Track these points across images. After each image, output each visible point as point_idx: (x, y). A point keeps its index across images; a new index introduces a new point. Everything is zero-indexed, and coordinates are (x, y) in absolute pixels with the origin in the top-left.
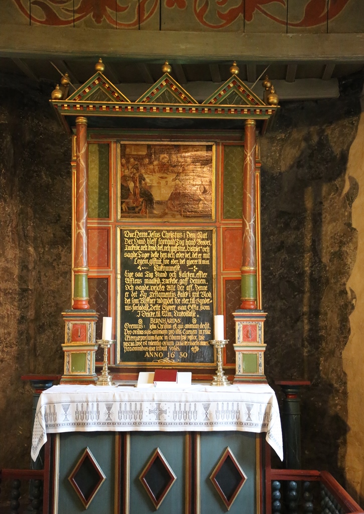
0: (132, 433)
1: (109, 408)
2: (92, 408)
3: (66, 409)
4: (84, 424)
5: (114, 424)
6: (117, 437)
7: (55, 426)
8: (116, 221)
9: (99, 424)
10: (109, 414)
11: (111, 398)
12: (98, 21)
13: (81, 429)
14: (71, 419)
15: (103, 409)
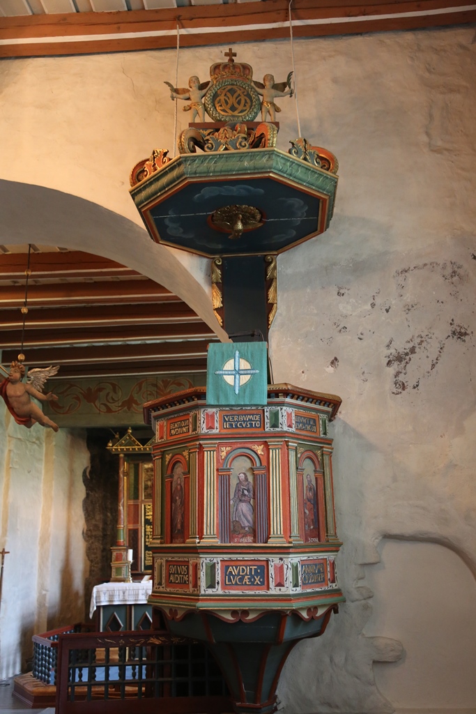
0: (135, 605)
1: (124, 593)
2: (116, 593)
3: (105, 594)
4: (112, 601)
5: (126, 601)
6: (128, 607)
7: (100, 602)
8: (142, 501)
9: (120, 601)
10: (124, 596)
11: (124, 589)
12: (129, 410)
13: (111, 603)
14: (107, 599)
15: (121, 594)
